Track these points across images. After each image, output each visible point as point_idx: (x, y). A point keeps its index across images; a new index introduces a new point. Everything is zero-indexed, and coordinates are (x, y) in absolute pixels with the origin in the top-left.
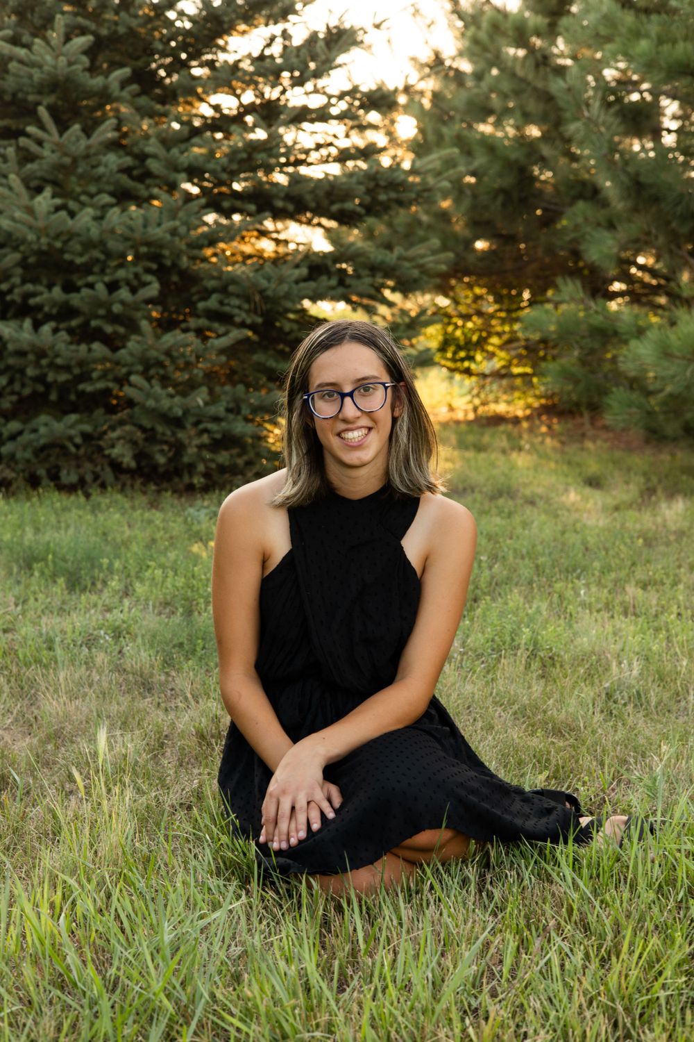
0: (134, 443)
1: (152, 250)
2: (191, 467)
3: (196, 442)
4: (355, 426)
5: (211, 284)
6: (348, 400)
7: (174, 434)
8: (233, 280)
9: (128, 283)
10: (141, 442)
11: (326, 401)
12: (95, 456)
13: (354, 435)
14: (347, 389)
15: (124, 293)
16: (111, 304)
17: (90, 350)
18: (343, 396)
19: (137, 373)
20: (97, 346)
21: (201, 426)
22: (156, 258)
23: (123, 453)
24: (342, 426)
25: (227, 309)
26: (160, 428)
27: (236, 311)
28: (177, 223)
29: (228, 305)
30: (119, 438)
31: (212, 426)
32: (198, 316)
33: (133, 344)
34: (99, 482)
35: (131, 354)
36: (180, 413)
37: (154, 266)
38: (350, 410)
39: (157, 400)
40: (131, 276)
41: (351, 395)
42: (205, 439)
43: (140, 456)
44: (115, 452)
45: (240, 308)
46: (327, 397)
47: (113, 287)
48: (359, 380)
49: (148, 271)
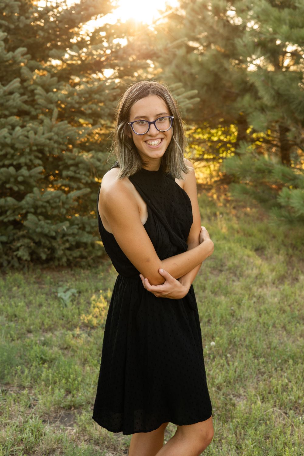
0: (29, 247)
1: (39, 147)
2: (59, 259)
3: (62, 247)
4: (156, 138)
5: (70, 162)
6: (152, 126)
7: (50, 242)
8: (82, 162)
9: (26, 164)
10: (33, 248)
11: (140, 125)
12: (8, 252)
13: (155, 143)
14: (152, 120)
15: (24, 171)
16: (18, 176)
17: (6, 201)
18: (150, 123)
19: (31, 213)
20: (9, 199)
21: (65, 238)
22: (41, 151)
23: (23, 254)
24: (149, 138)
25: (78, 176)
26: (43, 240)
27: (83, 176)
28: (53, 134)
29: (79, 173)
30: (21, 246)
31: (71, 238)
32: (63, 179)
33: (29, 198)
34: (10, 265)
35: (28, 203)
36: (54, 234)
37: (40, 155)
38: (153, 130)
39: (42, 227)
40: (28, 161)
41: (154, 123)
42: (67, 245)
43: (32, 254)
44: (20, 253)
45: (85, 175)
46: (140, 123)
47: (18, 167)
48: (158, 115)
49: (37, 157)
